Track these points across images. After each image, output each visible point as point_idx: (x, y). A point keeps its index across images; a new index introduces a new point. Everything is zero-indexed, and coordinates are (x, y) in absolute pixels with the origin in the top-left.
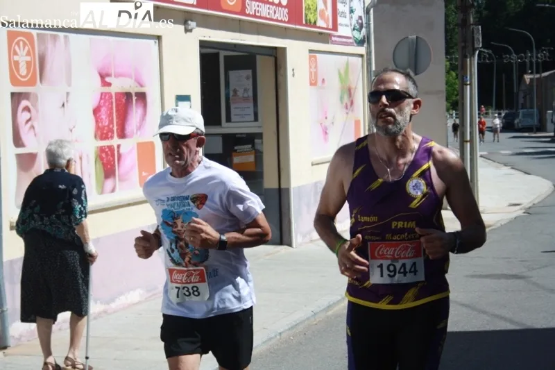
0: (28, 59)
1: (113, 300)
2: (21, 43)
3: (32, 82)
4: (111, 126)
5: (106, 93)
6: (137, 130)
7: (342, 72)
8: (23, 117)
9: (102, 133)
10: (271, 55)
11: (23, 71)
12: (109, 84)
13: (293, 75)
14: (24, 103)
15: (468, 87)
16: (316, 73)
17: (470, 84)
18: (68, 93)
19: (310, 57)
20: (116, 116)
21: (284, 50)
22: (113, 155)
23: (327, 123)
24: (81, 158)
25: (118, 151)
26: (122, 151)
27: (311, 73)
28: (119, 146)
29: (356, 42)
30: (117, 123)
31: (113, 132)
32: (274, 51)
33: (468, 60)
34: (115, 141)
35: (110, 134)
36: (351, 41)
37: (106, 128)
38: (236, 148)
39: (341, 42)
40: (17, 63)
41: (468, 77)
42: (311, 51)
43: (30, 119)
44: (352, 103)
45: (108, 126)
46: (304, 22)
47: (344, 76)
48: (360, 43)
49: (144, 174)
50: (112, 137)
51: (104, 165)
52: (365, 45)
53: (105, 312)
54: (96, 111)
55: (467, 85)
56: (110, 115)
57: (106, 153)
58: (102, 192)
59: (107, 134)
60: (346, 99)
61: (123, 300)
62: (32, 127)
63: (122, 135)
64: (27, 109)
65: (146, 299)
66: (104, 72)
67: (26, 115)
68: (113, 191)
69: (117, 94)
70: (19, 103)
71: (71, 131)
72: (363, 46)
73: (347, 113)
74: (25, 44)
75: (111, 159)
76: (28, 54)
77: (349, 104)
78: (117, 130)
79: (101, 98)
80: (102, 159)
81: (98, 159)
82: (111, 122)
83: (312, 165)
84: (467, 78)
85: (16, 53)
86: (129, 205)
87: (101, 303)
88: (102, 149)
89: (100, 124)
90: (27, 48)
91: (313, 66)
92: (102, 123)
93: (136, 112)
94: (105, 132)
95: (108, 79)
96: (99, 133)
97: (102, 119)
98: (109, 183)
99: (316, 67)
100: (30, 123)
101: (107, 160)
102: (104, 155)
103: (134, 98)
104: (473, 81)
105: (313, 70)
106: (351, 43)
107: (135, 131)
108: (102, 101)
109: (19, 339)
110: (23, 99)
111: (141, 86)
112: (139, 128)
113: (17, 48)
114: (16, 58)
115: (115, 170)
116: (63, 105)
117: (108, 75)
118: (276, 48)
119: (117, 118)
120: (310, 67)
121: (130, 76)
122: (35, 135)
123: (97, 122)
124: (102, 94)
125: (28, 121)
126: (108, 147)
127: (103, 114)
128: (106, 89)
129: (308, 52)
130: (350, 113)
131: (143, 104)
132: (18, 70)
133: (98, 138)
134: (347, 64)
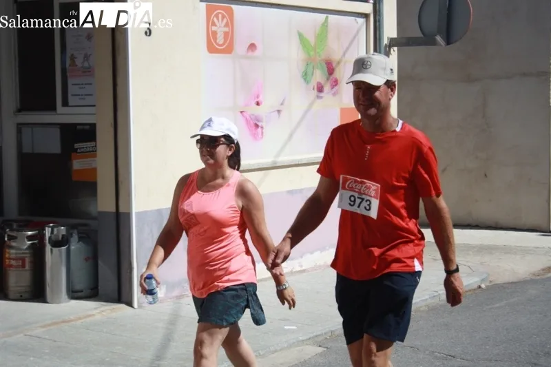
7: (311, 38)
16: (230, 34)
19: (211, 8)
23: (261, 111)
27: (212, 34)
38: (76, 146)
44: (334, 83)
47: (314, 43)
60: (318, 77)
73: (321, 98)
91: (220, 24)
99: (229, 25)
105: (220, 29)
120: (211, 24)
130: (327, 96)
134: (325, 25)
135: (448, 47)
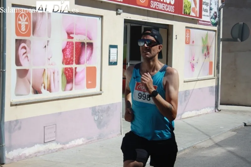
0: (27, 23)
1: (67, 143)
2: (23, 15)
3: (28, 35)
4: (72, 58)
5: (70, 42)
6: (87, 61)
8: (21, 51)
9: (66, 61)
10: (165, 28)
11: (23, 29)
12: (72, 38)
13: (176, 38)
14: (23, 45)
16: (189, 38)
18: (48, 41)
19: (186, 31)
20: (75, 53)
21: (172, 26)
22: (72, 73)
23: (194, 62)
24: (54, 73)
25: (75, 71)
26: (77, 70)
27: (186, 38)
28: (76, 68)
29: (212, 24)
30: (75, 57)
31: (73, 61)
32: (167, 26)
34: (74, 66)
35: (71, 62)
36: (210, 23)
37: (69, 59)
39: (204, 24)
40: (20, 25)
42: (186, 27)
43: (26, 53)
44: (208, 53)
45: (70, 58)
46: (183, 13)
47: (205, 40)
48: (215, 25)
49: (89, 82)
50: (72, 64)
51: (67, 77)
52: (218, 26)
53: (62, 148)
54: (64, 51)
56: (72, 53)
57: (68, 71)
58: (65, 90)
59: (69, 62)
60: (205, 51)
61: (73, 143)
62: (27, 56)
63: (78, 63)
64: (24, 48)
65: (86, 143)
66: (69, 32)
67: (24, 51)
68: (71, 90)
69: (76, 43)
70: (20, 45)
71: (49, 59)
72: (216, 26)
73: (205, 58)
74: (25, 16)
75: (71, 74)
76: (27, 21)
77: (207, 54)
78: (75, 60)
79: (67, 44)
80: (65, 74)
81: (64, 74)
82: (72, 56)
83: (184, 82)
85: (20, 20)
86: (79, 97)
87: (60, 144)
88: (66, 69)
89: (66, 57)
90: (26, 18)
91: (188, 35)
92: (67, 56)
93: (87, 51)
94: (68, 61)
95: (71, 35)
96: (65, 61)
97: (67, 54)
98: (69, 86)
99: (189, 35)
100: (25, 55)
101: (68, 75)
102: (67, 72)
103: (86, 45)
105: (188, 37)
106: (209, 24)
107: (86, 61)
108: (68, 46)
109: (12, 160)
110: (23, 43)
111: (91, 39)
112: (88, 60)
113: (20, 17)
114: (20, 22)
115: (73, 80)
116: (45, 47)
117: (72, 33)
118: (168, 25)
119: (75, 54)
120: (186, 35)
121: (84, 35)
122: (28, 60)
123: (64, 56)
124: (68, 42)
125: (24, 54)
126: (69, 68)
127: (68, 52)
128: (70, 40)
129: (185, 27)
130: (207, 58)
131: (91, 48)
132: (20, 28)
133: (64, 63)
134: (207, 34)
135: (242, 42)
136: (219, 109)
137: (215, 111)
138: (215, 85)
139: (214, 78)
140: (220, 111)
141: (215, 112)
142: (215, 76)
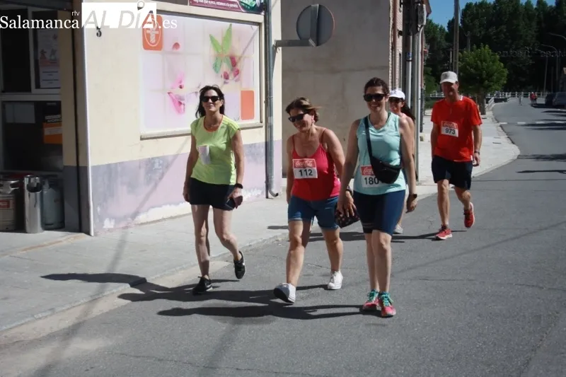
7: (219, 39)
13: (99, 35)
15: (410, 63)
16: (159, 36)
17: (413, 61)
23: (182, 92)
27: (147, 35)
29: (244, 7)
33: (411, 37)
36: (235, 6)
38: (47, 118)
41: (411, 54)
44: (237, 73)
47: (221, 43)
48: (256, 10)
52: (263, 13)
55: (409, 61)
60: (225, 68)
73: (227, 83)
77: (231, 74)
83: (142, 139)
84: (409, 54)
104: (416, 57)
105: (152, 32)
106: (233, 8)
130: (233, 82)
134: (229, 30)
135: (318, 47)
136: (275, 193)
137: (265, 196)
138: (264, 141)
139: (262, 127)
140: (277, 195)
141: (267, 197)
142: (261, 122)
